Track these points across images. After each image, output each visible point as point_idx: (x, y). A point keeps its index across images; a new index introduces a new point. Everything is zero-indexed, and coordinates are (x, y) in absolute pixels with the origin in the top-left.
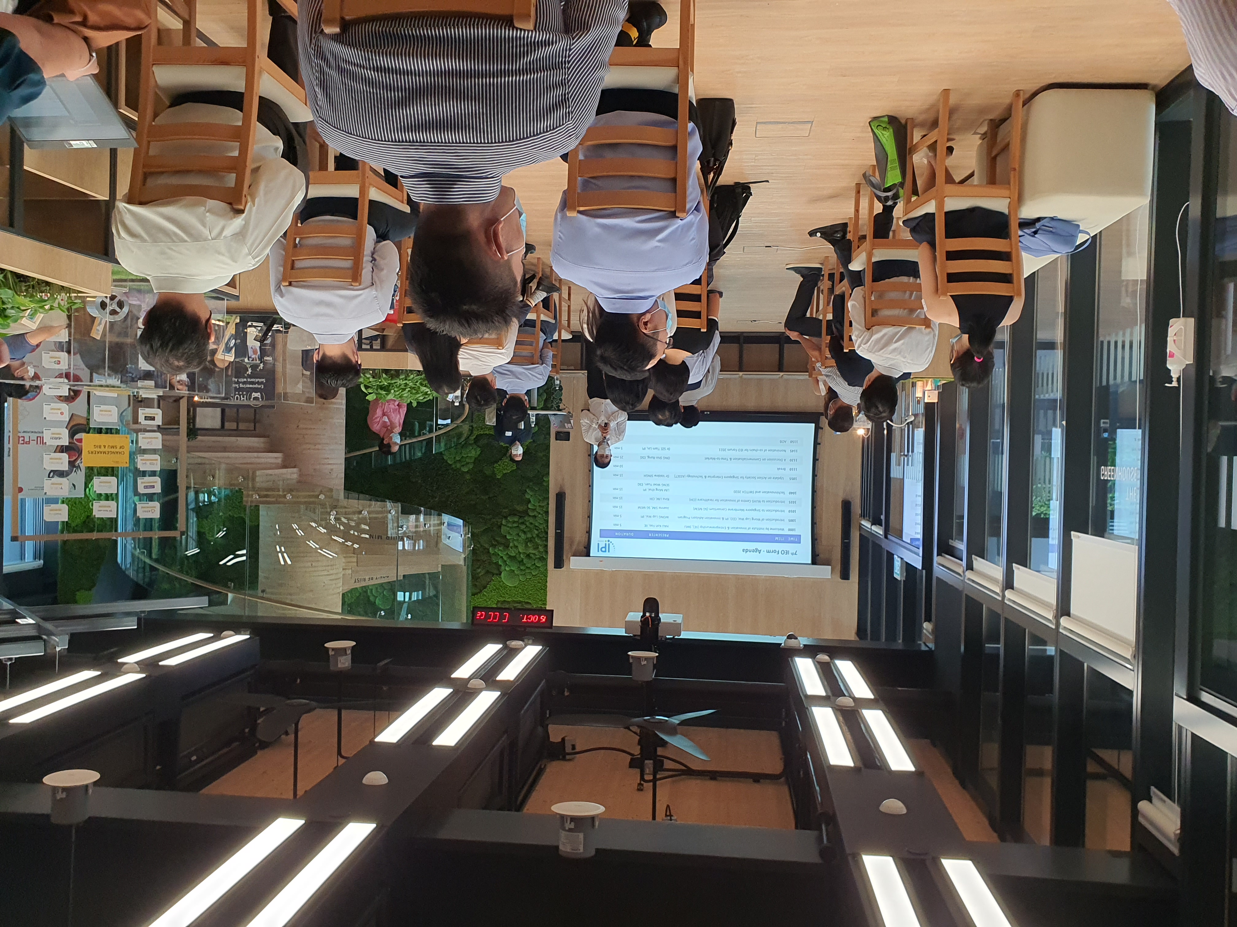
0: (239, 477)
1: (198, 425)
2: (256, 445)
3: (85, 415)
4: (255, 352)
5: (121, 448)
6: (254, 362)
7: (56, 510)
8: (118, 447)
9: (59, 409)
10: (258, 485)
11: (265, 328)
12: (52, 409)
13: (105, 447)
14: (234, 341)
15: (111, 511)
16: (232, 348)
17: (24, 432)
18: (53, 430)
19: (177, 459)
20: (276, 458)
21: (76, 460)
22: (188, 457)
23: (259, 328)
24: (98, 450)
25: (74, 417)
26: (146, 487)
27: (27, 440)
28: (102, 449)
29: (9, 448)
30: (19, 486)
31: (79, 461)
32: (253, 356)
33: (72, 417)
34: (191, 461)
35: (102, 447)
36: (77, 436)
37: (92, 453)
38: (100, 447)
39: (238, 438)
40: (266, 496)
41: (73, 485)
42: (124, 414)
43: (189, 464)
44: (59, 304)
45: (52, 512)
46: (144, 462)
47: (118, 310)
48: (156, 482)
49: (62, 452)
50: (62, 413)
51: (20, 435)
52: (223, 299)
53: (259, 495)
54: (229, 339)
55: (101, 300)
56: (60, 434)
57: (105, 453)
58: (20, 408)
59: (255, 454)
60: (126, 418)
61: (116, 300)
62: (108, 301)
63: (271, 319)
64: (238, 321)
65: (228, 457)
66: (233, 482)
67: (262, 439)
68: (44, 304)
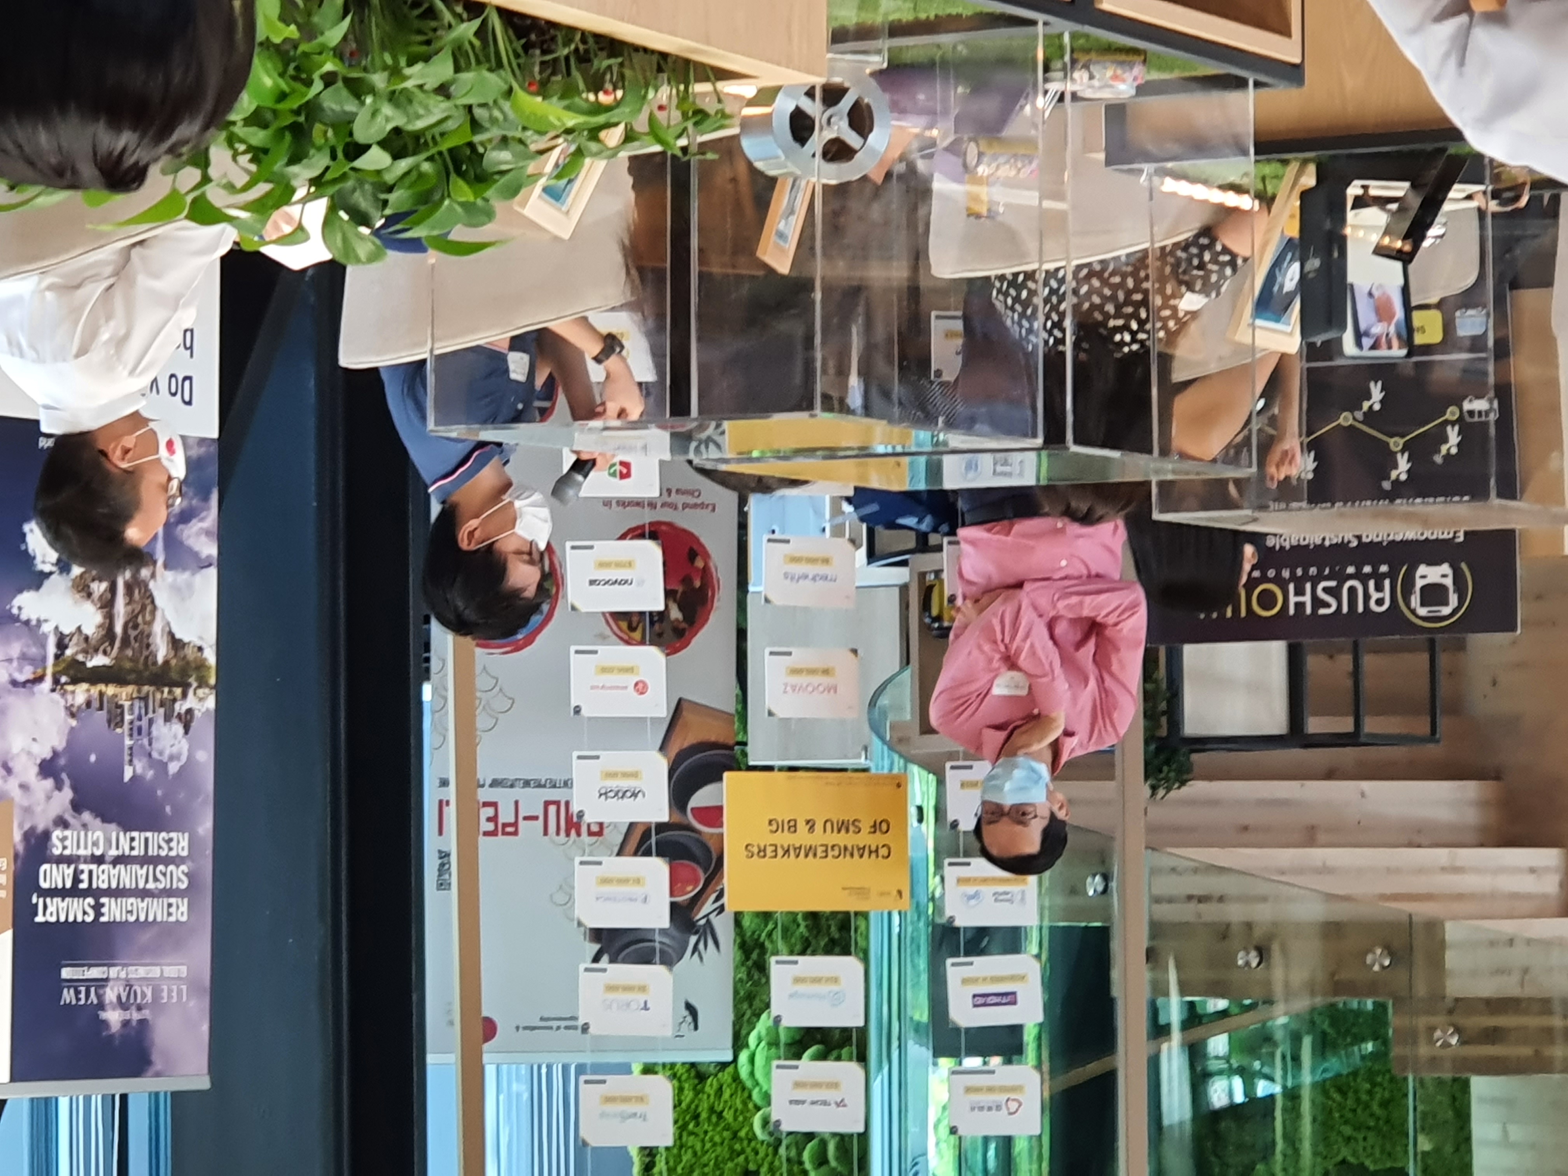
0: (1371, 950)
1: (1191, 727)
2: (1444, 815)
3: (730, 705)
4: (1383, 312)
5: (875, 828)
6: (1383, 352)
7: (626, 1100)
8: (866, 826)
9: (630, 670)
10: (1455, 987)
11: (1415, 202)
12: (605, 670)
13: (811, 824)
14: (1296, 266)
15: (840, 1104)
16: (1291, 296)
17: (495, 783)
18: (612, 759)
19: (1106, 878)
20: (1532, 870)
21: (696, 901)
22: (1154, 871)
23: (1394, 206)
24: (785, 839)
25: (687, 715)
26: (982, 1000)
27: (507, 817)
28: (802, 837)
29: (444, 855)
30: (485, 1013)
31: (708, 907)
32: (1378, 329)
33: (679, 709)
34: (1167, 885)
35: (802, 827)
36: (701, 798)
37: (762, 852)
38: (793, 827)
39: (1366, 785)
40: (1492, 1035)
41: (691, 1009)
42: (884, 701)
43: (1157, 900)
44: (651, 119)
45: (611, 1108)
46: (971, 890)
47: (852, 139)
48: (1022, 978)
49: (648, 853)
50: (641, 688)
51: (485, 794)
52: (1240, 83)
53: (1458, 1030)
54: (1277, 264)
55: (791, 108)
56: (635, 775)
57: (810, 851)
58: (482, 682)
59: (1442, 855)
60: (891, 718)
61: (846, 103)
62: (813, 108)
63: (1441, 163)
64: (1309, 180)
65: (1325, 870)
66: (1344, 975)
67: (1470, 789)
68: (601, 119)
